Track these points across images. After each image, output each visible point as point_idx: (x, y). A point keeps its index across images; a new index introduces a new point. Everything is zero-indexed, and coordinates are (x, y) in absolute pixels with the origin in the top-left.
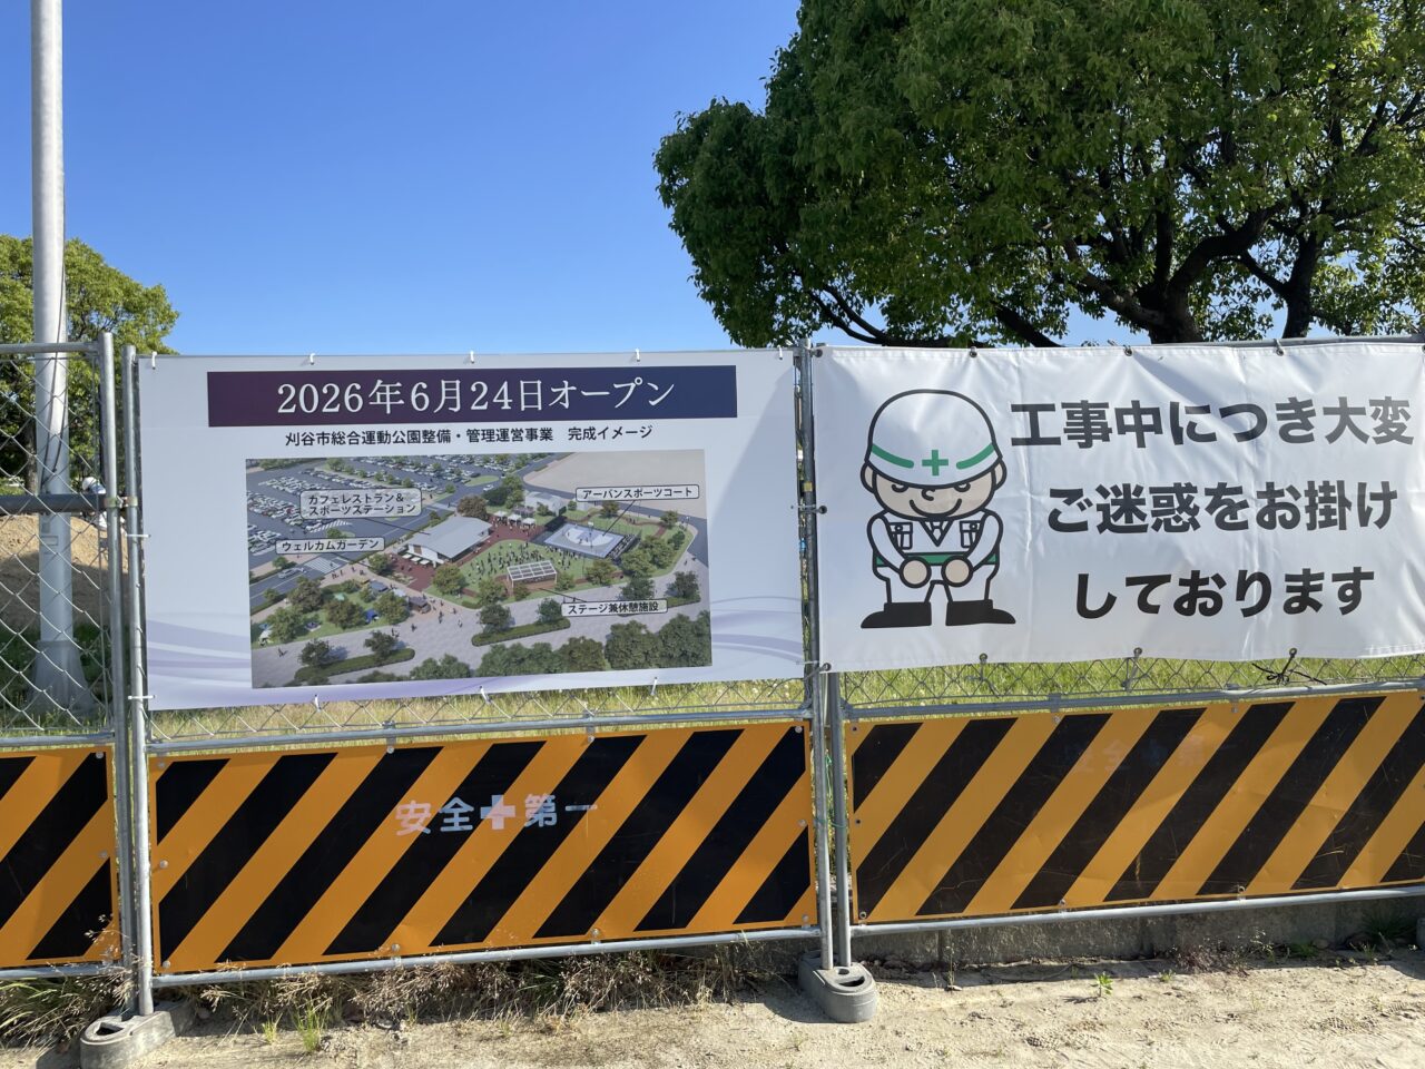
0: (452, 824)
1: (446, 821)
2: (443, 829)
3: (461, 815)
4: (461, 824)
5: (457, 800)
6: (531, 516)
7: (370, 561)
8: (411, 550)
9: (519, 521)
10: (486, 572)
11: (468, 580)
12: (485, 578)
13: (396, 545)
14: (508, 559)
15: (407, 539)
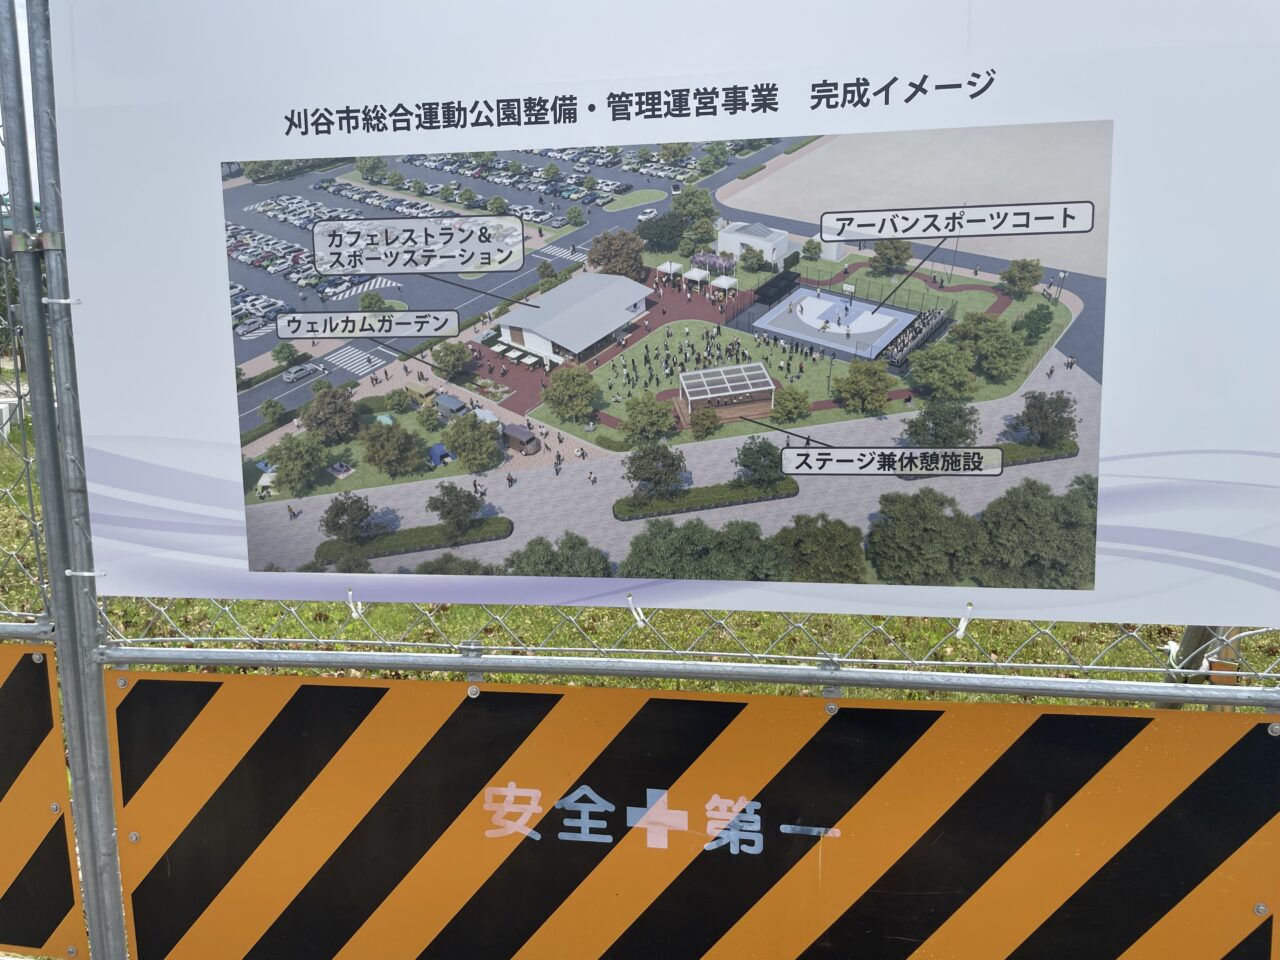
0: (578, 830)
1: (567, 822)
2: (563, 836)
3: (593, 816)
4: (593, 831)
5: (585, 790)
6: (728, 272)
7: (435, 355)
8: (506, 337)
9: (704, 283)
10: (641, 383)
11: (607, 397)
12: (639, 393)
13: (479, 326)
14: (680, 358)
15: (498, 315)
